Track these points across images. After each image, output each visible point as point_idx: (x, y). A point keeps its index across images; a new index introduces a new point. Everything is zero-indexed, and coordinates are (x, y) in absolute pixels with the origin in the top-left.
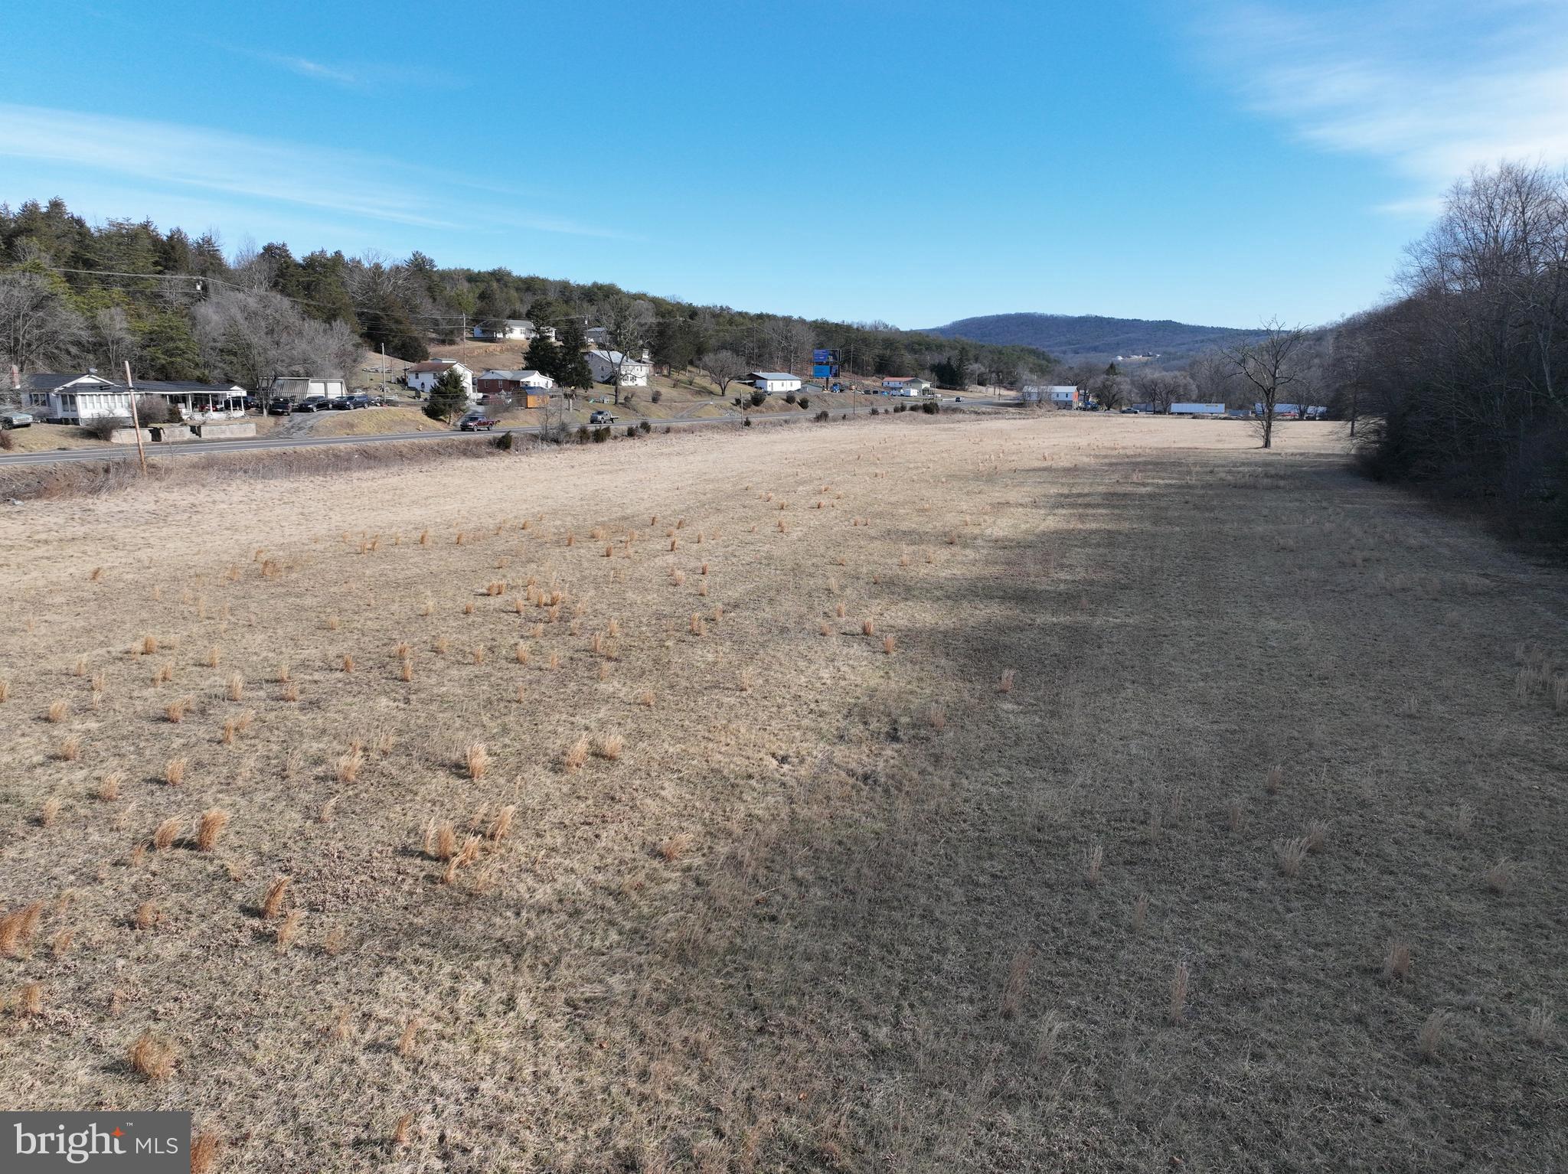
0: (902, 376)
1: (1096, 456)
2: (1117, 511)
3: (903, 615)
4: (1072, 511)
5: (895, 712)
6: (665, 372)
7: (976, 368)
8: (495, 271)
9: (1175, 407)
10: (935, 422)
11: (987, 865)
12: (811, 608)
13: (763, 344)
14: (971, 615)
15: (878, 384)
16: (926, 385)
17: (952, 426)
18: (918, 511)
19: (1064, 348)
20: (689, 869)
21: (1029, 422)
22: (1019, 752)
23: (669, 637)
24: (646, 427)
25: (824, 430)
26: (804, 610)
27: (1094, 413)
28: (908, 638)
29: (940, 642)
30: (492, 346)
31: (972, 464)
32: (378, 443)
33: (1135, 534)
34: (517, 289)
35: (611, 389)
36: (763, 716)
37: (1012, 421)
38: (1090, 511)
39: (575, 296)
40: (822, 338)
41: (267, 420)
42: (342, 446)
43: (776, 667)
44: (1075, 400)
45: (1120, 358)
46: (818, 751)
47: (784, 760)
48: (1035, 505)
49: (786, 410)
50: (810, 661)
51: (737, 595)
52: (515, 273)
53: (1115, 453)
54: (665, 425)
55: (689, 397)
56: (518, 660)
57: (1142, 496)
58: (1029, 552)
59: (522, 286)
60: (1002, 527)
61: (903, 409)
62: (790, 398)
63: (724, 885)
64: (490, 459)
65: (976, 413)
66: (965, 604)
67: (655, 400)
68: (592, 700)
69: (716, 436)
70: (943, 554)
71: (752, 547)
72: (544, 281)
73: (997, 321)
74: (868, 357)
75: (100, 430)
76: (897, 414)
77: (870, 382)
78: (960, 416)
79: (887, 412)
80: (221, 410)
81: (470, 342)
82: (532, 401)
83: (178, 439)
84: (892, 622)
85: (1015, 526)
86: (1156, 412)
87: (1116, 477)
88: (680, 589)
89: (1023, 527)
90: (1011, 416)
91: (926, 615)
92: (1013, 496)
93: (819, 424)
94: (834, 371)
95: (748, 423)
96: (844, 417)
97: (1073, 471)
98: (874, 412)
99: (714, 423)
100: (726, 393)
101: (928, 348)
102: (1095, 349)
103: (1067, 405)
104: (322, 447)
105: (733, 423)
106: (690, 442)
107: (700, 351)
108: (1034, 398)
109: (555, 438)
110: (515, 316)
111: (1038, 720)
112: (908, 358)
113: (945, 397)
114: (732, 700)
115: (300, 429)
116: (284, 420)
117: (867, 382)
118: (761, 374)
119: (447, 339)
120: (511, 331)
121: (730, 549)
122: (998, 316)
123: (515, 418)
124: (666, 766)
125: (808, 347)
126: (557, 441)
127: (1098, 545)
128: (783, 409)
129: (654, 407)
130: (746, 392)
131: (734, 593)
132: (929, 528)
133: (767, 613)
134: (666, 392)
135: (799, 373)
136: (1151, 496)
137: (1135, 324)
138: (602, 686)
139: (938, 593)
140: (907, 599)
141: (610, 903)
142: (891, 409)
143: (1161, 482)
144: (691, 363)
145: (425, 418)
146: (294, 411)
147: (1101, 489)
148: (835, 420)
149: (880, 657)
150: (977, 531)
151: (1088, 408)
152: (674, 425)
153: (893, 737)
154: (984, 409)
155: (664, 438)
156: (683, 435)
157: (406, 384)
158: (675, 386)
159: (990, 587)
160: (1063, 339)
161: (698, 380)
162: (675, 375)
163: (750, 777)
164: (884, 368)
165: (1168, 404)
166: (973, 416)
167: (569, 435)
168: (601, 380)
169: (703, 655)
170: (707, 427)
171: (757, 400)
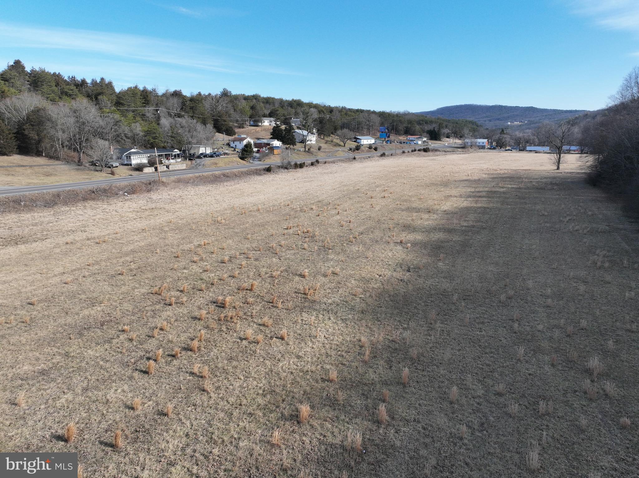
0: (415, 135)
1: (489, 174)
2: (490, 199)
3: (411, 237)
4: (473, 199)
5: (409, 265)
6: (322, 137)
7: (446, 131)
8: (254, 95)
9: (528, 148)
10: (429, 156)
11: (430, 299)
12: (384, 235)
13: (359, 123)
14: (433, 237)
15: (405, 139)
16: (425, 139)
17: (434, 158)
18: (419, 199)
19: (485, 119)
20: (361, 298)
21: (467, 155)
22: (442, 275)
23: (344, 243)
24: (317, 161)
25: (384, 160)
26: (383, 235)
27: (494, 151)
28: (414, 244)
29: (423, 245)
30: (258, 129)
31: (441, 177)
32: (228, 171)
33: (494, 208)
34: (263, 102)
35: (303, 145)
36: (374, 265)
37: (459, 155)
38: (480, 199)
39: (286, 104)
40: (383, 120)
41: (188, 162)
42: (217, 173)
43: (376, 252)
44: (487, 145)
45: (509, 123)
46: (389, 273)
47: (380, 276)
48: (461, 196)
49: (369, 152)
50: (385, 251)
51: (361, 230)
52: (262, 96)
53: (496, 172)
54: (324, 160)
55: (332, 147)
56: (304, 249)
57: (500, 192)
58: (455, 215)
59: (265, 101)
60: (447, 206)
61: (415, 150)
62: (370, 147)
63: (369, 300)
64: (265, 176)
65: (445, 151)
66: (432, 234)
67: (319, 149)
68: (328, 260)
69: (343, 164)
70: (426, 216)
71: (364, 213)
72: (273, 99)
73: (456, 108)
74: (401, 127)
75: (139, 168)
76: (413, 153)
77: (402, 138)
78: (438, 153)
79: (408, 152)
80: (173, 159)
81: (249, 127)
82: (276, 152)
83: (163, 170)
84: (409, 239)
85: (452, 205)
86: (520, 150)
87: (493, 184)
88: (344, 228)
89: (455, 205)
90: (459, 153)
91: (419, 237)
92: (454, 192)
93: (382, 158)
94: (388, 135)
95: (355, 158)
96: (392, 155)
97: (478, 181)
98: (404, 152)
99: (342, 159)
100: (346, 145)
101: (426, 123)
103: (483, 147)
104: (211, 173)
105: (349, 159)
106: (334, 167)
107: (336, 129)
108: (469, 144)
109: (286, 167)
110: (265, 116)
111: (448, 267)
112: (418, 127)
113: (433, 144)
114: (365, 261)
115: (200, 165)
116: (194, 162)
117: (400, 138)
118: (359, 137)
119: (241, 126)
120: (264, 122)
121: (357, 214)
122: (457, 106)
123: (270, 159)
124: (351, 276)
125: (377, 124)
126: (286, 168)
127: (479, 213)
128: (367, 151)
129: (319, 153)
130: (353, 145)
131: (361, 229)
132: (422, 206)
133: (371, 236)
134: (323, 145)
135: (373, 136)
136: (504, 193)
138: (329, 256)
139: (423, 230)
140: (414, 232)
141: (345, 303)
142: (410, 151)
143: (510, 186)
144: (332, 133)
145: (240, 160)
146: (196, 158)
147: (487, 189)
148: (388, 156)
149: (406, 250)
150: (438, 207)
151: (492, 148)
152: (327, 160)
153: (409, 271)
154: (448, 150)
155: (324, 166)
156: (331, 164)
157: (230, 145)
158: (326, 143)
159: (441, 228)
160: (485, 115)
161: (335, 140)
162: (326, 138)
163: (372, 279)
164: (407, 132)
165: (525, 147)
166: (444, 153)
167: (291, 166)
168: (298, 141)
169: (355, 248)
170: (339, 160)
171: (358, 148)
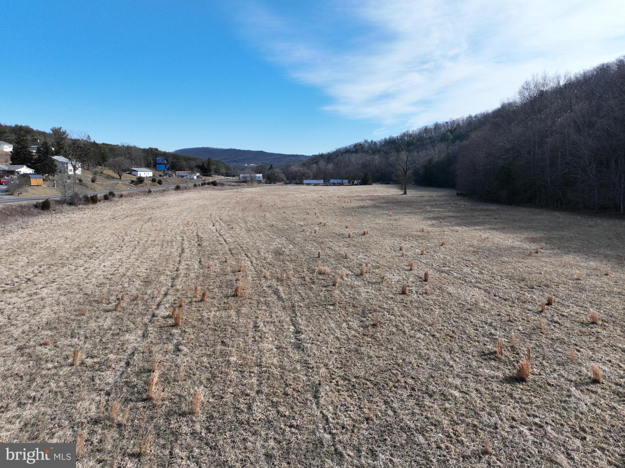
0: (184, 171)
9: (305, 181)
24: (112, 194)
44: (262, 180)
45: (246, 165)
62: (153, 180)
67: (93, 181)
73: (195, 150)
82: (33, 182)
94: (167, 167)
95: (150, 192)
98: (196, 186)
100: (122, 177)
102: (235, 161)
105: (143, 192)
108: (249, 179)
109: (71, 202)
118: (133, 169)
123: (26, 192)
128: (155, 185)
130: (131, 177)
137: (249, 152)
142: (200, 184)
165: (302, 180)
167: (80, 200)
171: (141, 181)
